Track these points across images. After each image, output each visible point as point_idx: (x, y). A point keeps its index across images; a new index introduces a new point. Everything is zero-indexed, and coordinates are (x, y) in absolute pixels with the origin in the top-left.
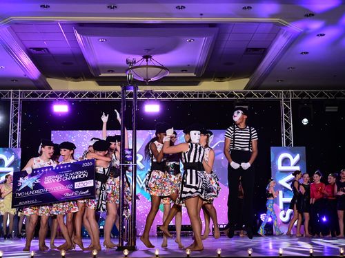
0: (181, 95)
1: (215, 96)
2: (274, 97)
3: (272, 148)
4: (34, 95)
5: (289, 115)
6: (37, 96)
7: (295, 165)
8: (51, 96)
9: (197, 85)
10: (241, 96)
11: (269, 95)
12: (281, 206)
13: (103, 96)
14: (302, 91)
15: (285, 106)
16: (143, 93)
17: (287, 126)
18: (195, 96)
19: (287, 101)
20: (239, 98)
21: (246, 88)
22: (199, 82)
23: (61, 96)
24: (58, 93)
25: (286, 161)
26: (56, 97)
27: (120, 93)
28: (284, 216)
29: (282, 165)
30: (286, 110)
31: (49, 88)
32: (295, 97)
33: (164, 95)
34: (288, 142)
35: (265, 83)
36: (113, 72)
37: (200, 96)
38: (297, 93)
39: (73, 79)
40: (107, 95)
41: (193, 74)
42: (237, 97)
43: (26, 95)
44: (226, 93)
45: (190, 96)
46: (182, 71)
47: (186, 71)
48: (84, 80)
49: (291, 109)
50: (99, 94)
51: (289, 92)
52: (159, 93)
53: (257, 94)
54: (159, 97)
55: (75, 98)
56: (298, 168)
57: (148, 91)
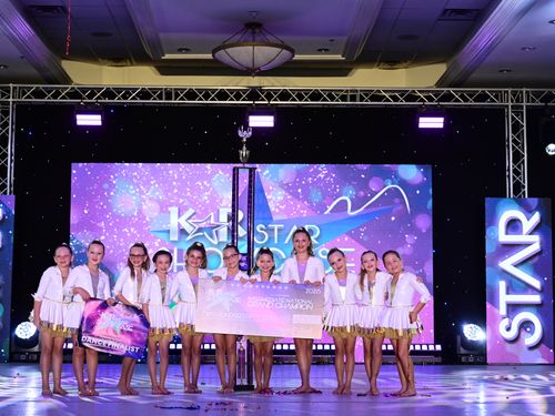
0: (316, 95)
1: (380, 98)
2: (492, 101)
3: (487, 199)
4: (38, 94)
5: (520, 136)
6: (43, 96)
7: (531, 234)
8: (70, 95)
9: (346, 75)
10: (430, 99)
11: (483, 97)
12: (503, 310)
13: (169, 96)
14: (547, 90)
15: (513, 118)
16: (244, 91)
17: (517, 157)
18: (343, 98)
19: (519, 114)
20: (427, 103)
21: (439, 84)
22: (351, 70)
23: (90, 97)
24: (84, 90)
25: (513, 225)
26: (80, 97)
27: (200, 91)
28: (508, 329)
29: (507, 233)
30: (516, 127)
31: (67, 80)
32: (533, 101)
33: (285, 95)
34: (518, 187)
35: (475, 76)
36: (187, 51)
37: (353, 98)
38: (537, 95)
39: (110, 63)
40: (177, 95)
41: (339, 57)
42: (422, 100)
43: (24, 93)
44: (402, 92)
45: (332, 98)
46: (320, 50)
47: (326, 50)
48: (132, 65)
49: (525, 124)
50: (161, 93)
51: (522, 92)
52: (275, 91)
53: (462, 96)
54: (275, 100)
55: (115, 100)
56: (536, 238)
57: (253, 88)
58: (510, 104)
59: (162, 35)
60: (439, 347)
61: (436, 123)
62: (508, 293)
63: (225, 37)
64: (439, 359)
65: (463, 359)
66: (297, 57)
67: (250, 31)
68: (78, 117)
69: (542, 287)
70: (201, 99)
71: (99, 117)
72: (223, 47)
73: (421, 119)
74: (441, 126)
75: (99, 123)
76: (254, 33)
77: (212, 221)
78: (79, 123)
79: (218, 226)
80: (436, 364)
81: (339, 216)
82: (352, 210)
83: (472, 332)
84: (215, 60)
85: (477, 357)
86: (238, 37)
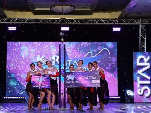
0: (82, 21)
1: (101, 22)
2: (135, 22)
3: (134, 52)
5: (144, 33)
7: (147, 63)
8: (7, 21)
9: (91, 15)
10: (116, 22)
11: (132, 21)
12: (139, 86)
13: (37, 21)
15: (141, 28)
16: (60, 20)
17: (143, 40)
18: (90, 22)
19: (143, 25)
21: (119, 17)
22: (92, 13)
23: (13, 21)
24: (11, 19)
25: (142, 60)
26: (10, 21)
27: (46, 20)
28: (140, 92)
29: (140, 63)
30: (142, 31)
31: (6, 16)
32: (148, 23)
33: (72, 21)
34: (143, 49)
35: (130, 15)
36: (42, 7)
37: (93, 22)
38: (149, 21)
39: (19, 11)
40: (39, 21)
41: (89, 9)
42: (114, 22)
44: (108, 20)
45: (87, 22)
46: (83, 7)
47: (85, 7)
48: (25, 12)
49: (145, 30)
50: (34, 20)
51: (144, 20)
52: (69, 20)
53: (126, 21)
54: (69, 22)
55: (20, 22)
56: (148, 64)
57: (63, 19)
58: (141, 23)
59: (34, 3)
60: (119, 97)
61: (118, 29)
62: (140, 81)
63: (54, 3)
64: (119, 101)
65: (127, 101)
66: (76, 9)
67: (61, 1)
68: (9, 28)
69: (150, 79)
70: (46, 22)
71: (15, 28)
72: (54, 6)
73: (114, 28)
74: (120, 30)
75: (15, 29)
76: (63, 2)
77: (50, 59)
78: (9, 29)
79: (52, 61)
80: (119, 102)
81: (89, 58)
82: (93, 56)
83: (129, 93)
84: (51, 10)
85: (131, 100)
86: (58, 3)
